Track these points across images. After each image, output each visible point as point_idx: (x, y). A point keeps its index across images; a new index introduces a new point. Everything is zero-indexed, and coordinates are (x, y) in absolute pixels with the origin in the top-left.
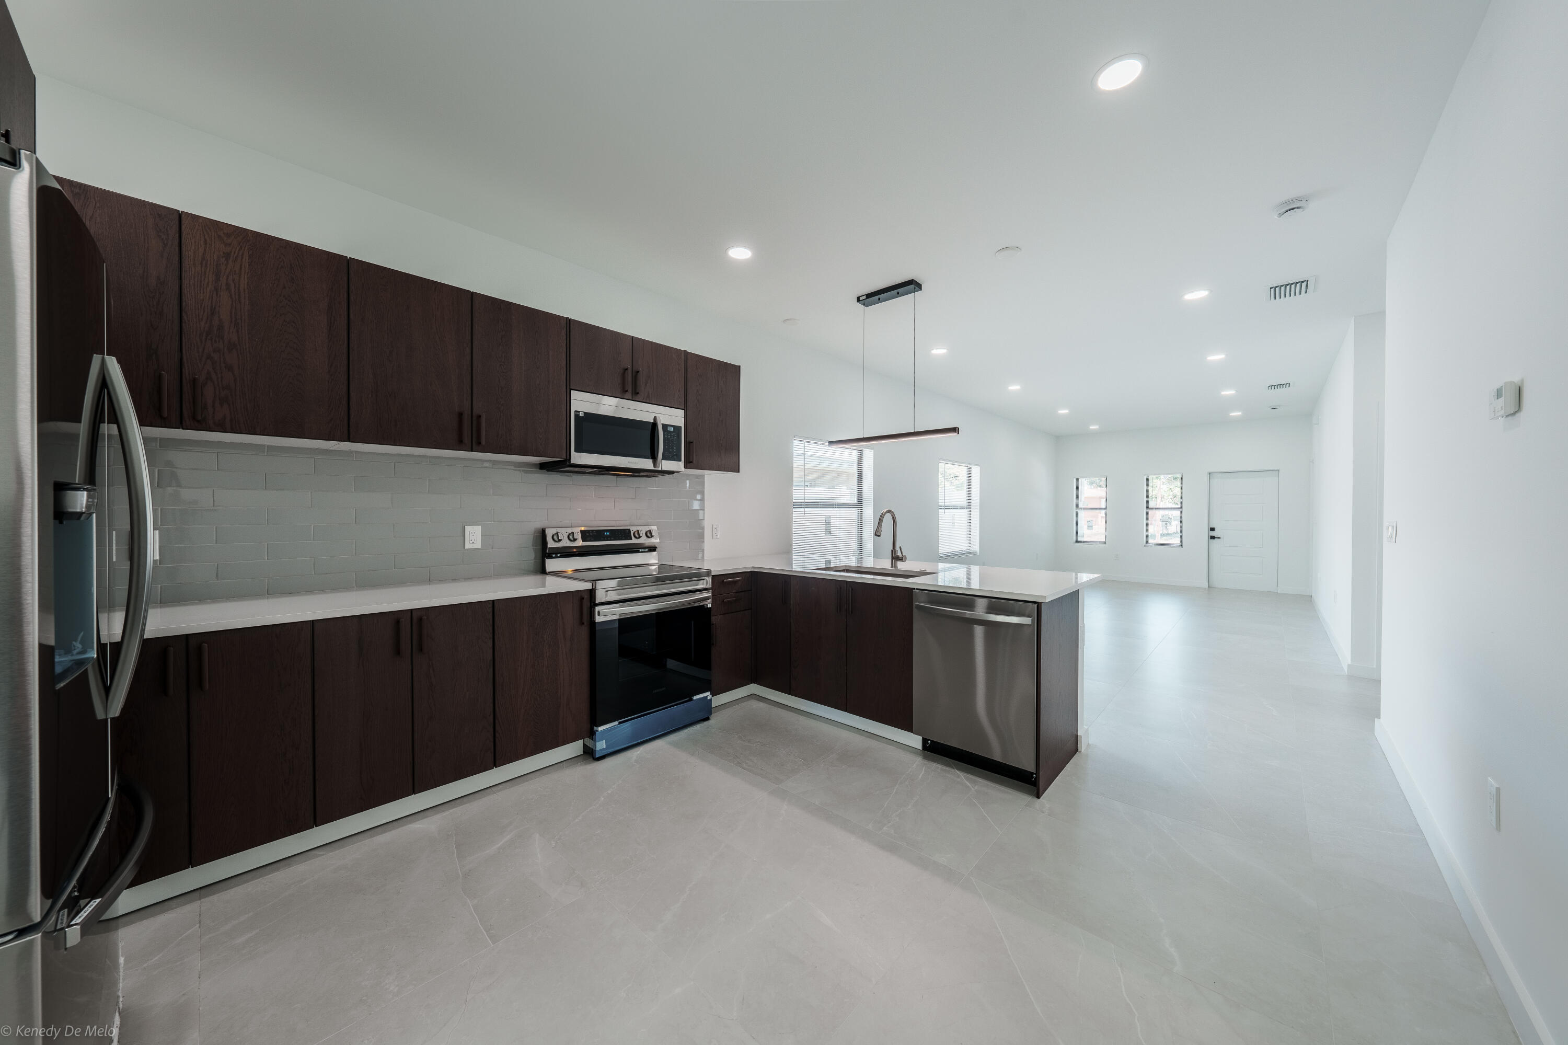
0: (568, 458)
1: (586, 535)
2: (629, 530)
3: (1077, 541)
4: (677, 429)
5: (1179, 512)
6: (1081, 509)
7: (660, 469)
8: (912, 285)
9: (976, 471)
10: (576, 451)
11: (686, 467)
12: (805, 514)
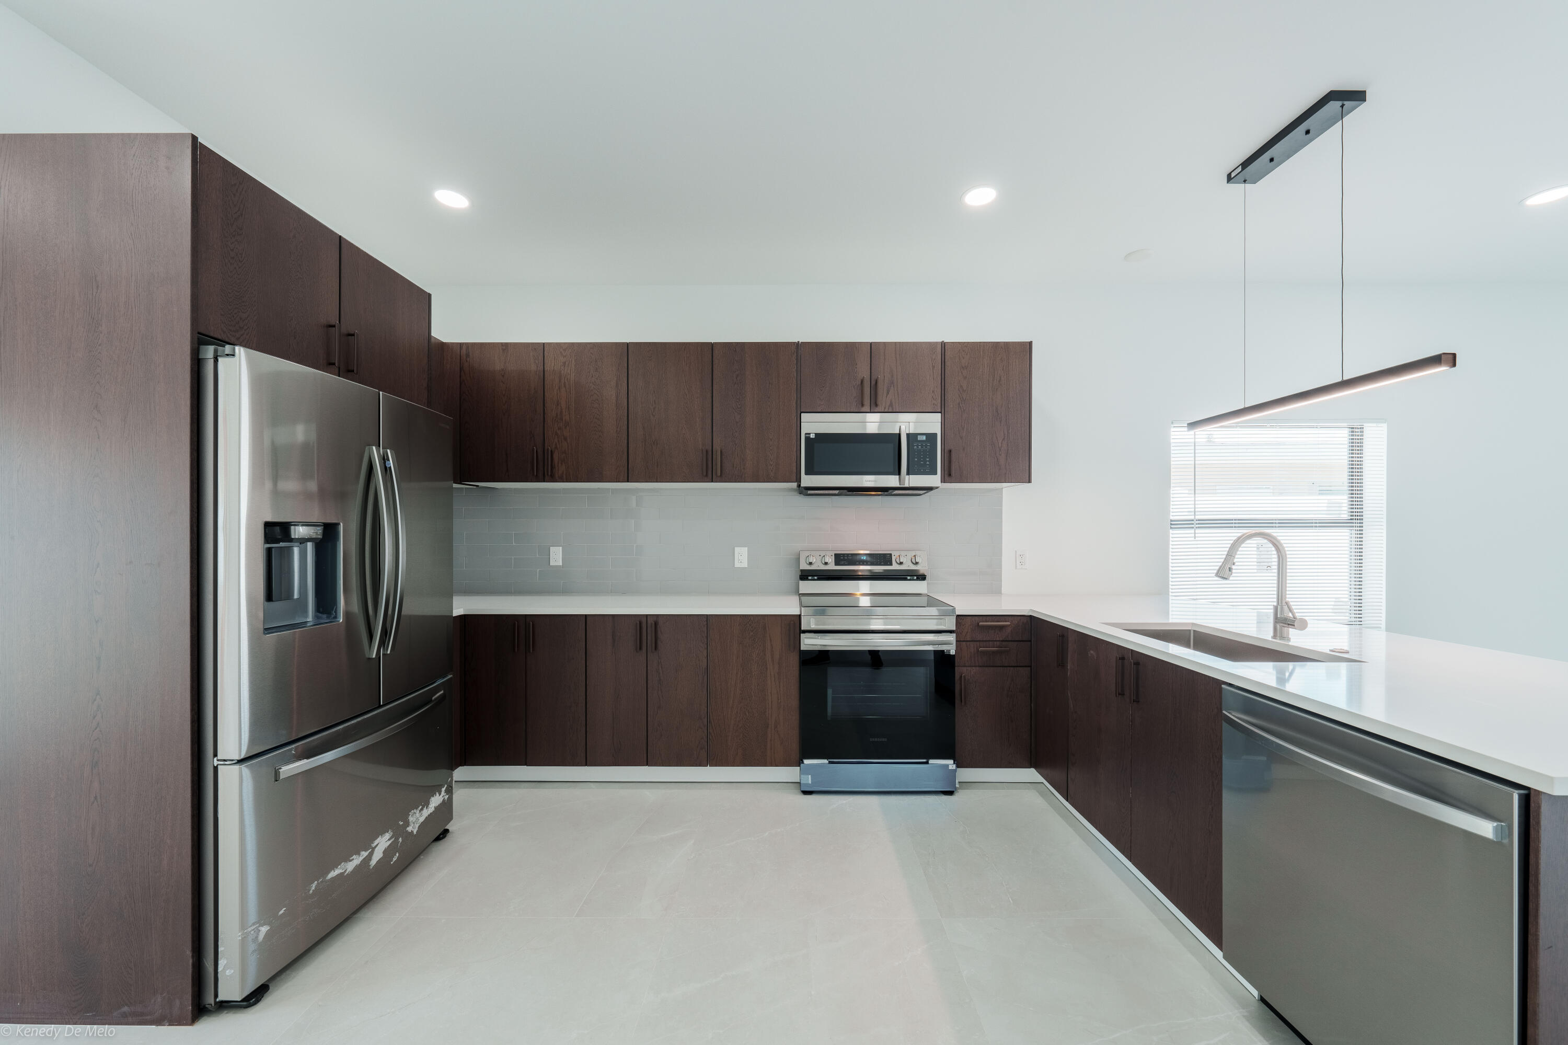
1: (840, 558)
2: (891, 554)
4: (931, 437)
7: (906, 485)
10: (806, 474)
11: (943, 480)
12: (1195, 537)
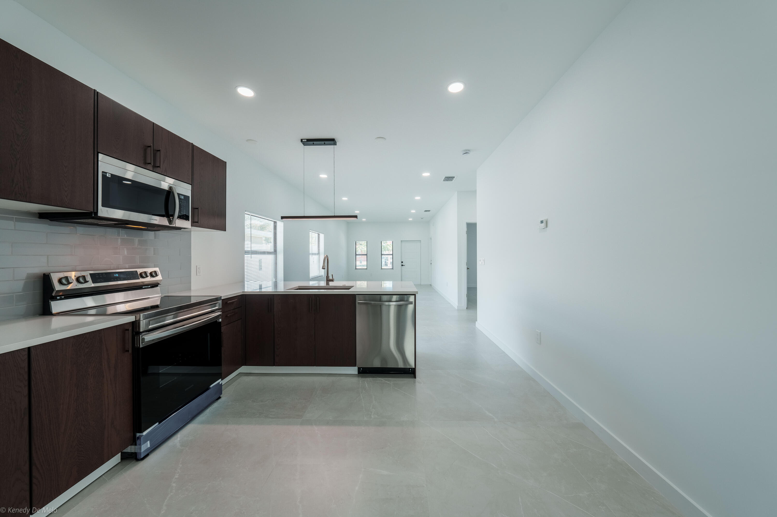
0: (95, 211)
1: (96, 277)
2: (137, 271)
3: (356, 269)
4: (186, 197)
5: (392, 256)
6: (358, 255)
7: (174, 226)
8: (332, 141)
9: (322, 236)
10: (103, 206)
11: (191, 225)
12: (251, 258)
